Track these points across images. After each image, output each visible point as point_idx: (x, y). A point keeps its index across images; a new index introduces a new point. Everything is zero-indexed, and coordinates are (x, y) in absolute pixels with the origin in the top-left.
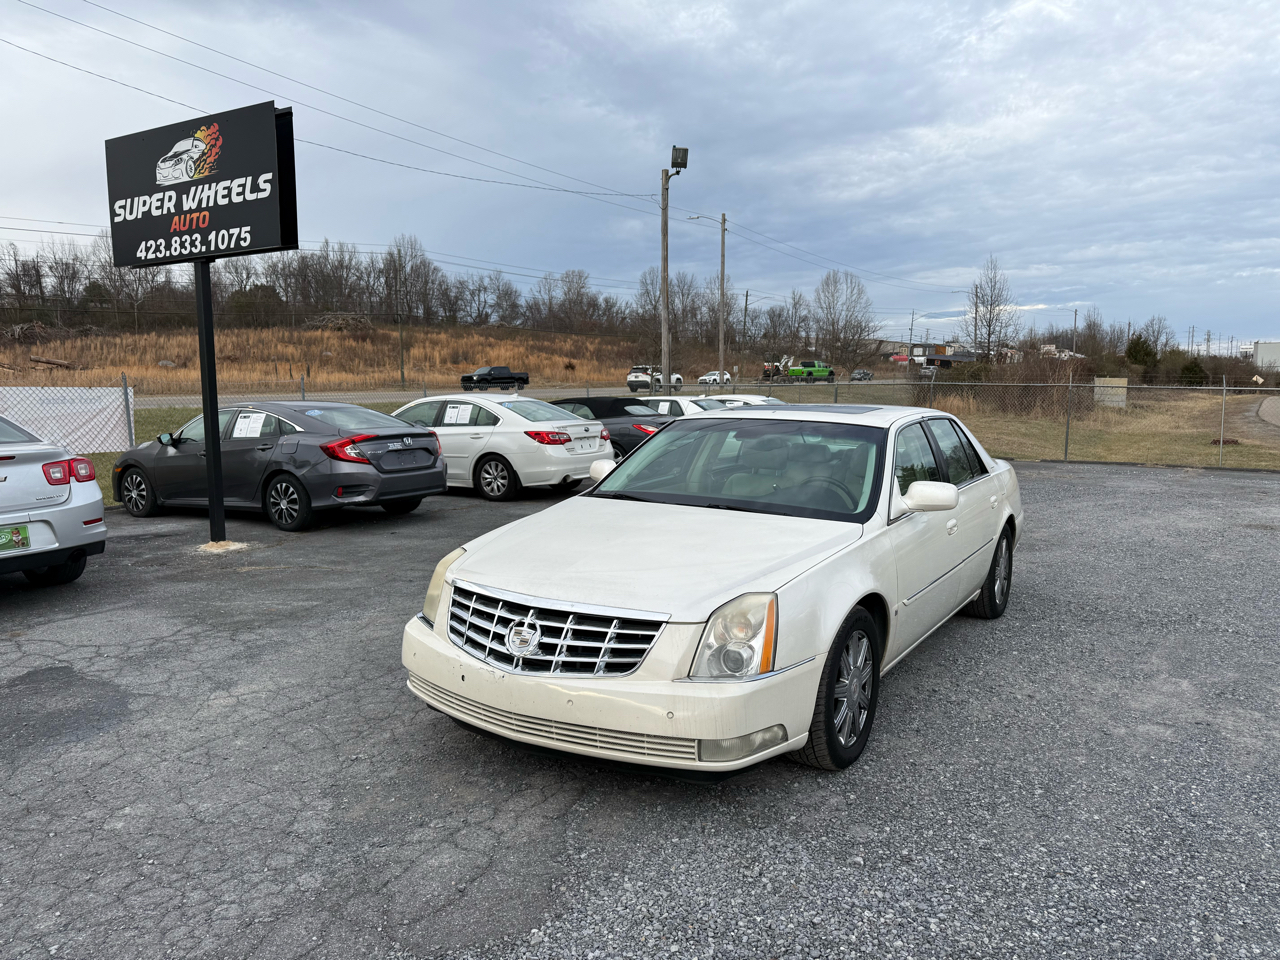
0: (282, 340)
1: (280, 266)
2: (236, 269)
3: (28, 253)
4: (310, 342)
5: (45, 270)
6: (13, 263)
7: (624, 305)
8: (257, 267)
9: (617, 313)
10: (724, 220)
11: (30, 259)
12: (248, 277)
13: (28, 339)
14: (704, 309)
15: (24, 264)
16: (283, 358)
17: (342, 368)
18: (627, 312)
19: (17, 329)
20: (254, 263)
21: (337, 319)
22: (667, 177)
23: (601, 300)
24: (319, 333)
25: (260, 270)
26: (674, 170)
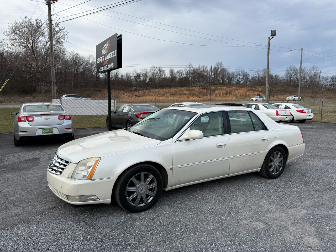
0: (186, 90)
1: (189, 72)
2: (179, 73)
3: (138, 72)
4: (192, 90)
5: (141, 75)
6: (135, 74)
7: (281, 77)
8: (184, 72)
9: (279, 79)
10: (302, 50)
11: (138, 73)
12: (182, 75)
13: (136, 90)
14: (308, 77)
15: (137, 74)
16: (185, 94)
17: (197, 96)
18: (282, 79)
19: (134, 88)
20: (183, 71)
21: (199, 84)
22: (270, 39)
23: (274, 76)
24: (194, 88)
25: (184, 73)
26: (271, 37)
